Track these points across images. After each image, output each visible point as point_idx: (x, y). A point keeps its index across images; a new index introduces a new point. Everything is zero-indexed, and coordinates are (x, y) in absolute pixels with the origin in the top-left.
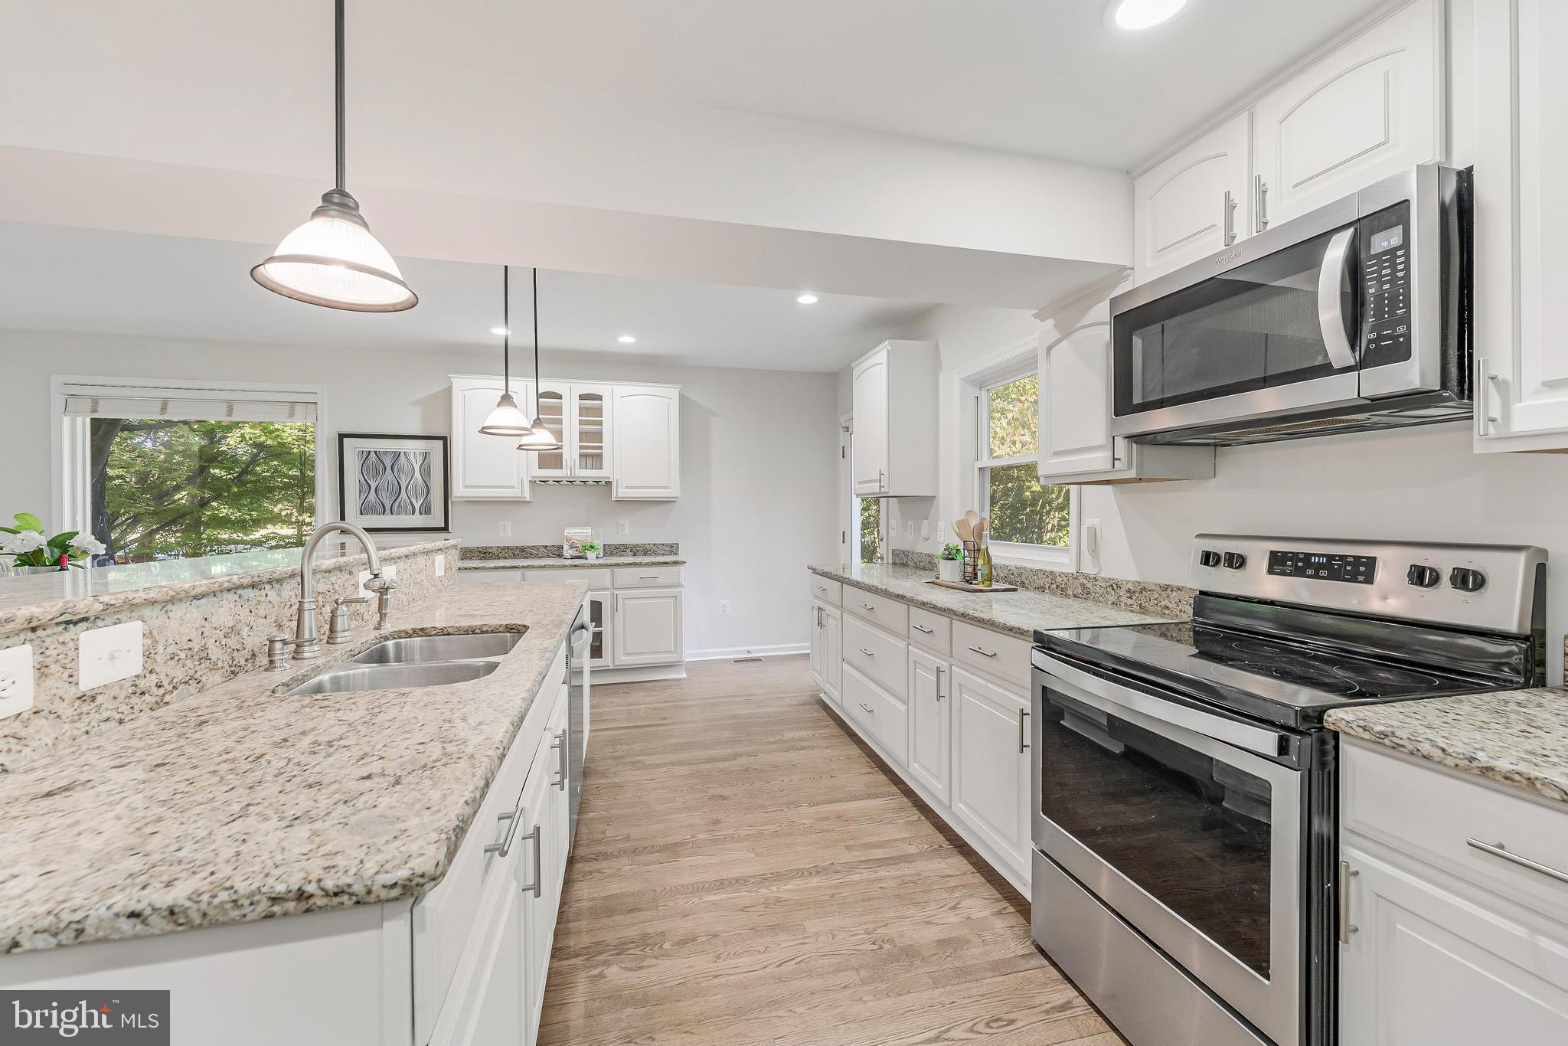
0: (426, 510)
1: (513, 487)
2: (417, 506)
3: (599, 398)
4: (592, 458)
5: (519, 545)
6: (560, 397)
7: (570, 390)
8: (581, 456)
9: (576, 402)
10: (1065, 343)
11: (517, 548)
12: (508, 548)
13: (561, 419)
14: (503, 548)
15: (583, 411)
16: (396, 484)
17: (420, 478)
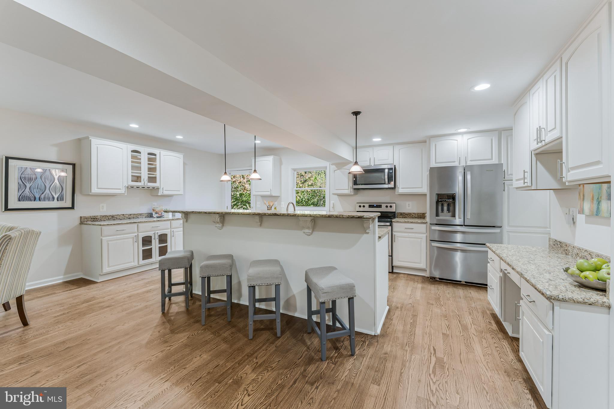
0: (61, 198)
1: (120, 189)
2: (56, 197)
3: (155, 155)
4: (152, 179)
5: (111, 214)
6: (140, 153)
7: (144, 151)
8: (149, 177)
9: (147, 156)
10: (338, 171)
11: (110, 216)
12: (106, 216)
13: (141, 162)
14: (103, 216)
15: (149, 159)
16: (43, 185)
17: (58, 183)
